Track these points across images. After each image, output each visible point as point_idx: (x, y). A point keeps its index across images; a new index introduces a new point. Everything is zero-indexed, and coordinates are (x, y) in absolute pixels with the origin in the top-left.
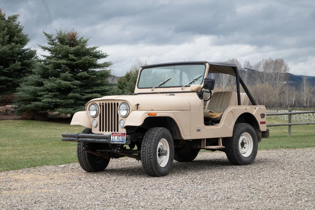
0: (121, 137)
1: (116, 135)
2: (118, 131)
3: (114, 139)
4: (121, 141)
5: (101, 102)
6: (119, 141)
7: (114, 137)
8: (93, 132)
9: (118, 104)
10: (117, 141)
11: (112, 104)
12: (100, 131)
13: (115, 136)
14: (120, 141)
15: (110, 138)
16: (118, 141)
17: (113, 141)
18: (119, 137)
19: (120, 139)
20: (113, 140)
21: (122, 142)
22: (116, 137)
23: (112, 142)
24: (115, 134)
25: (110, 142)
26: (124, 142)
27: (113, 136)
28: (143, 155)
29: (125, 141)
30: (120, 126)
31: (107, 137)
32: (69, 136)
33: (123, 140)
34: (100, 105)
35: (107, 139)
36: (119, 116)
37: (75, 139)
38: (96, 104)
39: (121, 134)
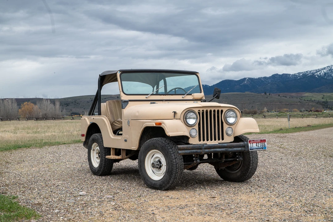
0: (260, 144)
2: (223, 139)
3: (252, 146)
4: (260, 147)
5: (201, 110)
6: (259, 147)
7: (252, 144)
8: (191, 143)
9: (222, 111)
11: (214, 111)
12: (200, 140)
13: (252, 143)
15: (247, 146)
16: (257, 148)
18: (258, 144)
19: (259, 146)
20: (251, 147)
21: (263, 148)
22: (254, 145)
23: (250, 149)
24: (253, 142)
25: (247, 150)
26: (265, 148)
27: (250, 144)
28: (253, 160)
30: (227, 134)
31: (243, 145)
32: (190, 149)
33: (264, 146)
34: (198, 112)
35: (243, 147)
36: (224, 124)
37: (199, 151)
38: (194, 111)
39: (259, 141)
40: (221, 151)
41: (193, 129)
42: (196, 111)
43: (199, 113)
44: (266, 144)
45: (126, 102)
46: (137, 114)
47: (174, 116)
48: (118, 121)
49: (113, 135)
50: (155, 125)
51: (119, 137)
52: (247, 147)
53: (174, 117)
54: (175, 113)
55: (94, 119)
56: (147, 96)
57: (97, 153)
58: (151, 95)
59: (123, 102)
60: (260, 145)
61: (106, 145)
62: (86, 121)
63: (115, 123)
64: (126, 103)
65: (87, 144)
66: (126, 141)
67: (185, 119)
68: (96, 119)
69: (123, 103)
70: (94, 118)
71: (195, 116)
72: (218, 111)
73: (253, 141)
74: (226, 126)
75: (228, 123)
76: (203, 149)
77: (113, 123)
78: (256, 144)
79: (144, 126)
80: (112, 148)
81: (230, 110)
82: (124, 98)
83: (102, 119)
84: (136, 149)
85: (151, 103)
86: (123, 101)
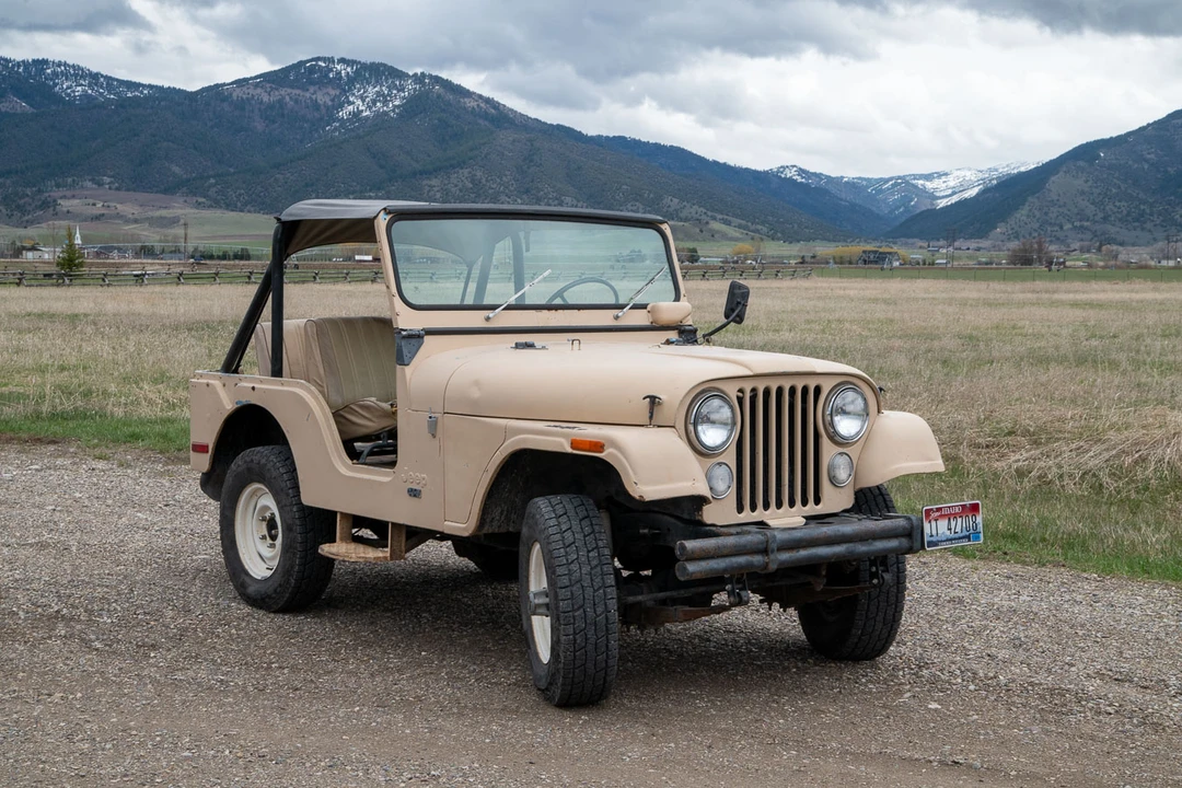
0: (959, 520)
1: (941, 516)
2: (817, 501)
3: (934, 533)
4: (962, 535)
5: (748, 387)
6: (957, 536)
7: (933, 523)
9: (818, 390)
10: (947, 540)
12: (740, 509)
13: (936, 520)
14: (960, 538)
15: (919, 531)
16: (951, 540)
17: (933, 539)
18: (953, 524)
19: (958, 529)
20: (932, 536)
21: (968, 537)
22: (943, 525)
24: (938, 514)
26: (977, 538)
27: (930, 522)
29: (981, 535)
30: (833, 481)
31: (904, 528)
32: (725, 552)
33: (972, 531)
34: (738, 397)
35: (902, 536)
36: (825, 441)
37: (757, 559)
38: (722, 392)
39: (957, 511)
40: (834, 555)
41: (720, 464)
42: (733, 393)
43: (740, 400)
44: (979, 519)
45: (416, 338)
46: (476, 394)
47: (648, 415)
48: (367, 408)
49: (349, 462)
50: (569, 450)
51: (381, 476)
52: (919, 535)
53: (651, 418)
54: (653, 401)
55: (253, 388)
56: (491, 314)
57: (264, 519)
58: (509, 308)
59: (404, 337)
60: (959, 525)
61: (311, 496)
62: (216, 393)
63: (349, 413)
64: (413, 341)
65: (221, 482)
66: (414, 493)
67: (691, 428)
68: (265, 391)
69: (403, 343)
70: (256, 386)
71: (726, 413)
72: (805, 390)
73: (939, 510)
74: (828, 449)
75: (836, 438)
76: (773, 551)
77: (341, 412)
78: (947, 521)
79: (513, 444)
80: (342, 513)
81: (846, 383)
82: (408, 320)
83: (294, 393)
84: (466, 534)
85: (518, 346)
86: (404, 333)
